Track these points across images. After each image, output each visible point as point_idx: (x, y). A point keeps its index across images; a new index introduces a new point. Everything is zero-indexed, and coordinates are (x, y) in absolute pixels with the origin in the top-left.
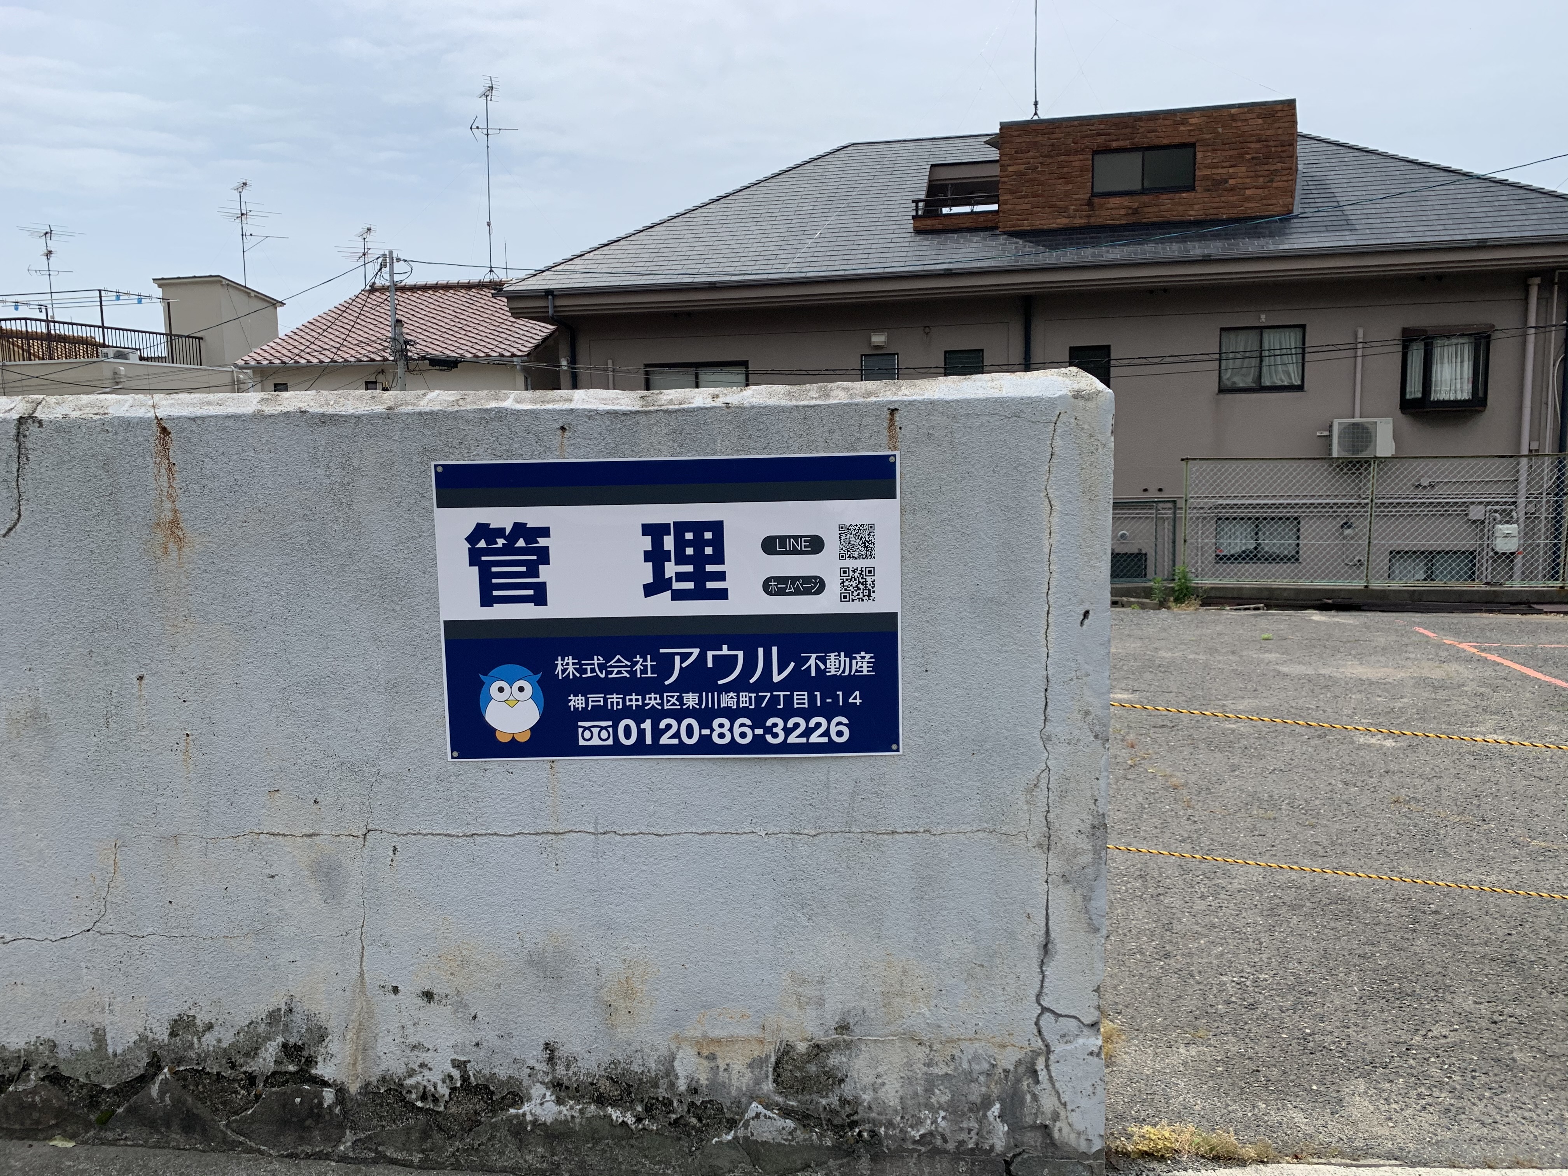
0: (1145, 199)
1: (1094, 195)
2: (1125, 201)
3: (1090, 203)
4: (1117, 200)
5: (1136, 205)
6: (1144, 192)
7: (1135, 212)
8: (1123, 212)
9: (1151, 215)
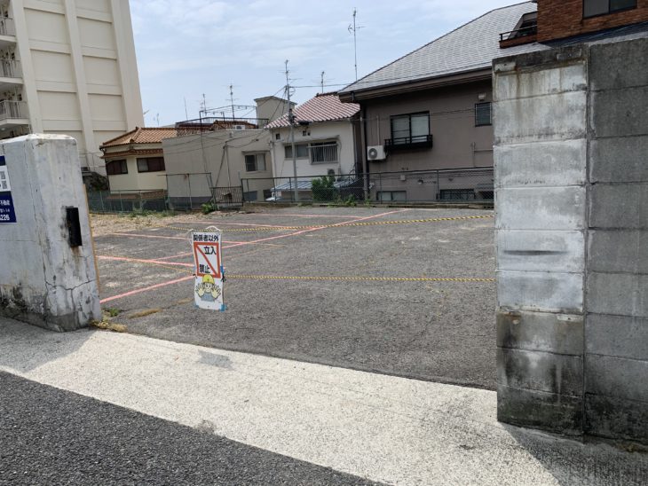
0: (610, 16)
1: (584, 18)
2: (600, 19)
3: (581, 23)
4: (596, 19)
5: (605, 20)
6: (610, 13)
7: (605, 23)
8: (598, 24)
9: (613, 23)
